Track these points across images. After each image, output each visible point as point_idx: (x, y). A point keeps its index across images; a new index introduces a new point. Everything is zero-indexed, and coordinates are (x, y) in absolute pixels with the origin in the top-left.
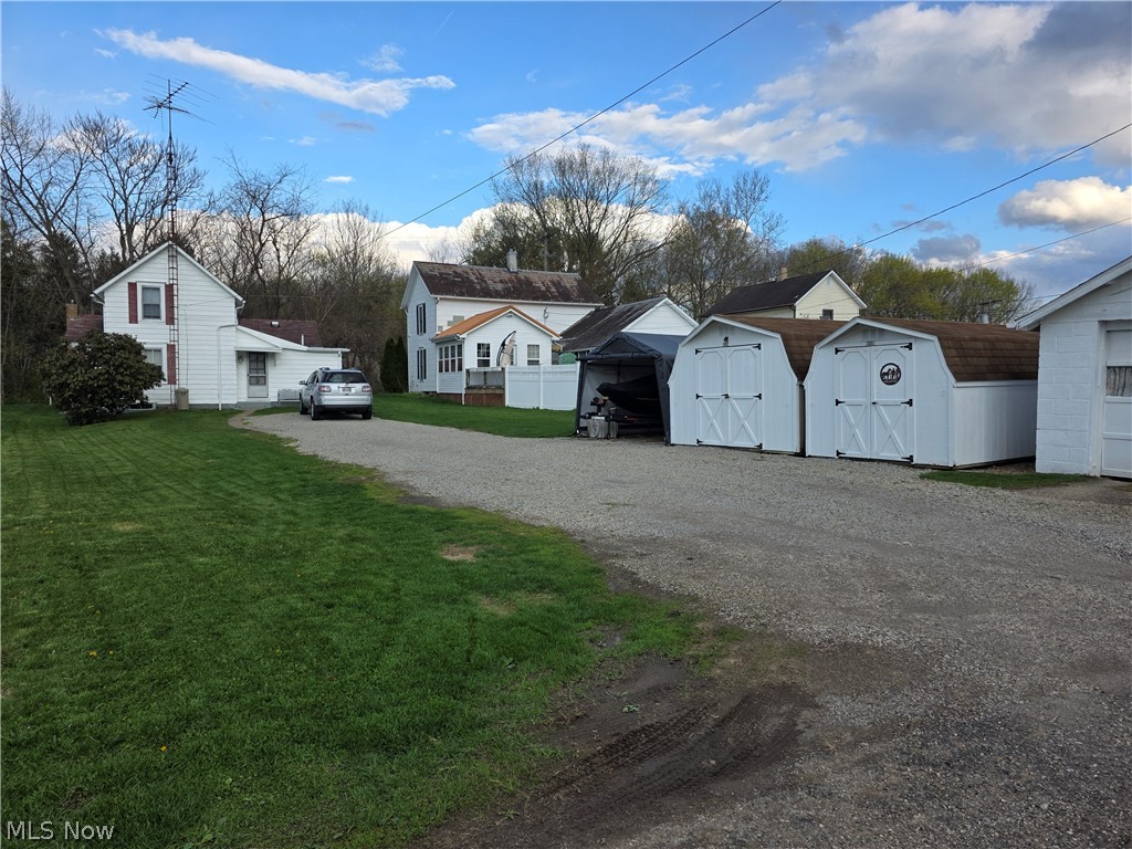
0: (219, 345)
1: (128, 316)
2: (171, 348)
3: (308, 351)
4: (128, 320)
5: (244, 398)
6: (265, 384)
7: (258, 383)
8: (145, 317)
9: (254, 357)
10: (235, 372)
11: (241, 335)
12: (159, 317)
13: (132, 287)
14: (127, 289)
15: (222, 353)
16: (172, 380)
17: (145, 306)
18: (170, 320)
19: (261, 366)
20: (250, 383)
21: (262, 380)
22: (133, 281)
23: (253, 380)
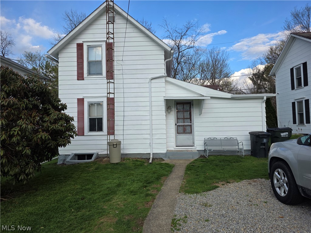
0: (151, 97)
1: (76, 74)
2: (111, 102)
3: (232, 99)
4: (76, 77)
5: (172, 147)
6: (191, 132)
7: (184, 132)
8: (89, 73)
9: (180, 107)
10: (164, 122)
11: (170, 87)
12: (101, 74)
13: (80, 47)
14: (75, 50)
15: (154, 104)
16: (111, 131)
17: (89, 63)
18: (110, 75)
19: (187, 115)
20: (178, 132)
21: (188, 129)
22: (80, 41)
23: (181, 129)
